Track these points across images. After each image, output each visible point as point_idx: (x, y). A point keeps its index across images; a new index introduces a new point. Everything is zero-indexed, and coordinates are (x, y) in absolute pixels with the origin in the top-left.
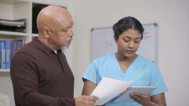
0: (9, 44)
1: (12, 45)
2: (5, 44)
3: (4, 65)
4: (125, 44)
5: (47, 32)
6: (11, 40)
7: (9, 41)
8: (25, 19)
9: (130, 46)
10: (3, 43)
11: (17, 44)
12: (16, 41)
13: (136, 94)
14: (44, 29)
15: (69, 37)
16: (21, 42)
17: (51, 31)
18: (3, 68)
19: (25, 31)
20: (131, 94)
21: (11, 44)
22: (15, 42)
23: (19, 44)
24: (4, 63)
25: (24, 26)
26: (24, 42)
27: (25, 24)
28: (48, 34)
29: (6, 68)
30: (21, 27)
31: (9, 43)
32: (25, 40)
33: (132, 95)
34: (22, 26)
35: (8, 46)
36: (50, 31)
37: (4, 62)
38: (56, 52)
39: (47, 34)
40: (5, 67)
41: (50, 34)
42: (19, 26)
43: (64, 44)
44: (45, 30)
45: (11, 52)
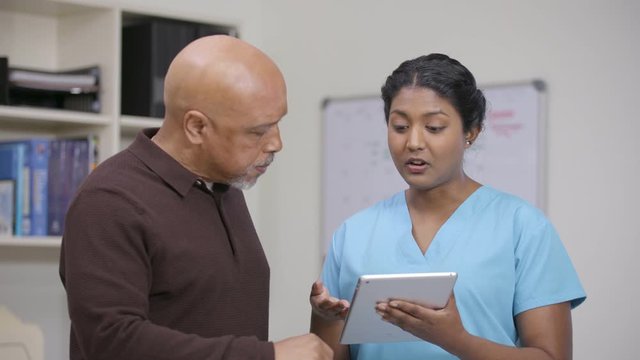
0: (42, 152)
1: (54, 154)
2: (29, 151)
3: (27, 222)
5: (200, 125)
6: (50, 137)
7: (42, 140)
8: (97, 67)
10: (21, 150)
11: (71, 152)
12: (68, 140)
13: (393, 304)
15: (264, 152)
16: (84, 146)
17: (214, 126)
18: (24, 234)
19: (96, 106)
21: (49, 152)
22: (63, 145)
23: (77, 152)
24: (25, 217)
25: (94, 90)
26: (92, 144)
27: (97, 83)
28: (200, 133)
29: (32, 233)
30: (82, 95)
31: (43, 146)
32: (96, 138)
33: (383, 306)
34: (87, 90)
35: (41, 159)
37: (26, 211)
38: (209, 186)
39: (196, 133)
40: (27, 230)
41: (209, 134)
42: (76, 91)
44: (191, 121)
45: (50, 177)
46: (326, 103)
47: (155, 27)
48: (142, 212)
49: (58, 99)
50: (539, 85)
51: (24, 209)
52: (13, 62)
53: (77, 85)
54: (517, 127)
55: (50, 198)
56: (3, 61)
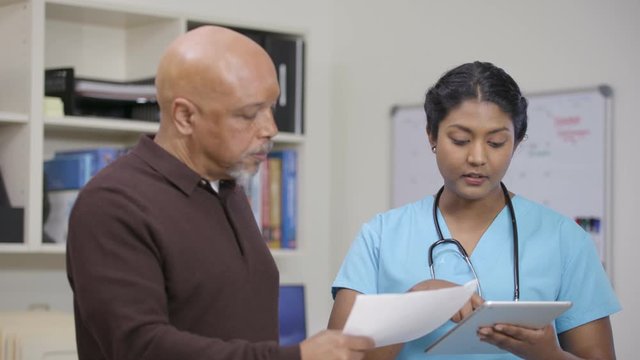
2: (96, 160)
4: (457, 154)
5: (188, 114)
9: (471, 159)
10: (88, 159)
13: (499, 328)
14: (178, 105)
15: (259, 138)
17: (200, 111)
20: (480, 328)
28: (189, 122)
33: (485, 331)
36: (196, 112)
38: (215, 187)
39: (185, 123)
41: (197, 122)
43: (240, 163)
44: (179, 109)
46: (394, 110)
48: (144, 209)
49: (125, 109)
50: (606, 91)
52: (78, 73)
53: (141, 95)
54: (582, 133)
56: (70, 71)
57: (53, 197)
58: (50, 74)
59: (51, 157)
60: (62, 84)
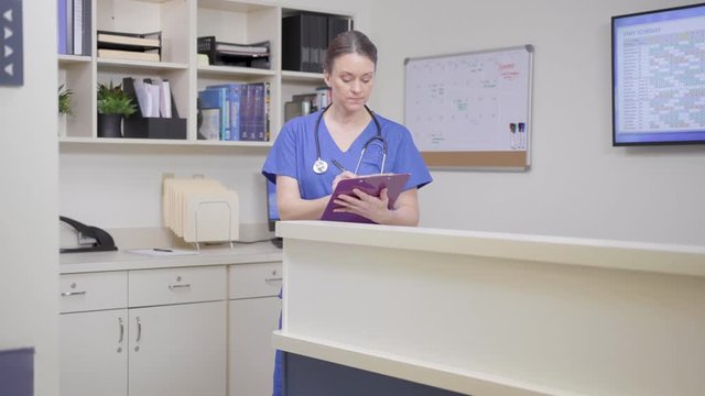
0: (237, 92)
1: (245, 93)
2: (229, 92)
3: (228, 132)
6: (241, 83)
7: (236, 85)
8: (268, 42)
10: (224, 90)
11: (254, 92)
12: (252, 85)
16: (261, 88)
18: (226, 139)
19: (268, 65)
21: (240, 92)
22: (249, 88)
23: (258, 91)
24: (227, 129)
25: (267, 55)
26: (266, 86)
27: (268, 51)
29: (231, 139)
30: (259, 58)
31: (237, 88)
32: (268, 83)
34: (262, 55)
35: (236, 96)
37: (228, 126)
40: (228, 137)
42: (255, 56)
45: (241, 106)
46: (407, 61)
47: (302, 16)
49: (247, 61)
50: (529, 48)
51: (226, 125)
52: (217, 40)
53: (256, 52)
54: (515, 74)
55: (242, 119)
56: (213, 38)
57: (204, 113)
58: (201, 41)
59: (204, 89)
60: (208, 46)
